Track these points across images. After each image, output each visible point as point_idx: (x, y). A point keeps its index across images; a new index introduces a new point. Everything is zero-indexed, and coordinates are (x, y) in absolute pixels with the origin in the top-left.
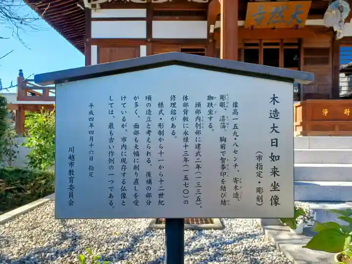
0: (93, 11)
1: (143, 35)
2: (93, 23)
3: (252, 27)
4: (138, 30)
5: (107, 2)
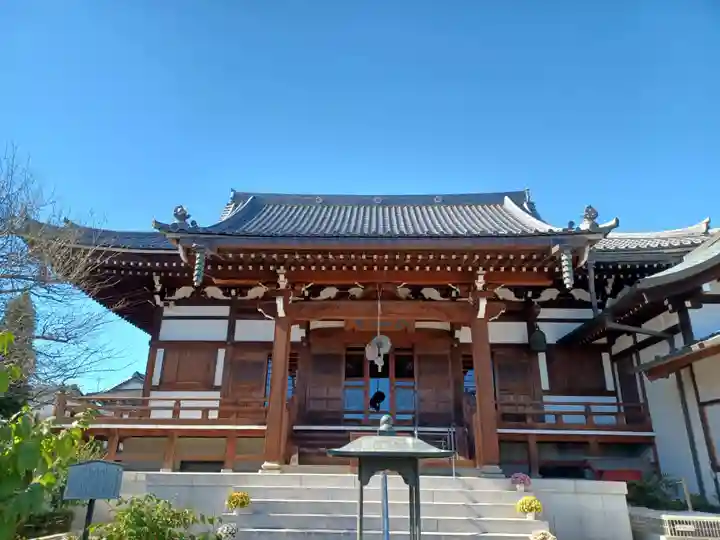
0: (165, 308)
1: (223, 336)
2: (165, 323)
3: (353, 330)
4: (217, 331)
5: (185, 298)
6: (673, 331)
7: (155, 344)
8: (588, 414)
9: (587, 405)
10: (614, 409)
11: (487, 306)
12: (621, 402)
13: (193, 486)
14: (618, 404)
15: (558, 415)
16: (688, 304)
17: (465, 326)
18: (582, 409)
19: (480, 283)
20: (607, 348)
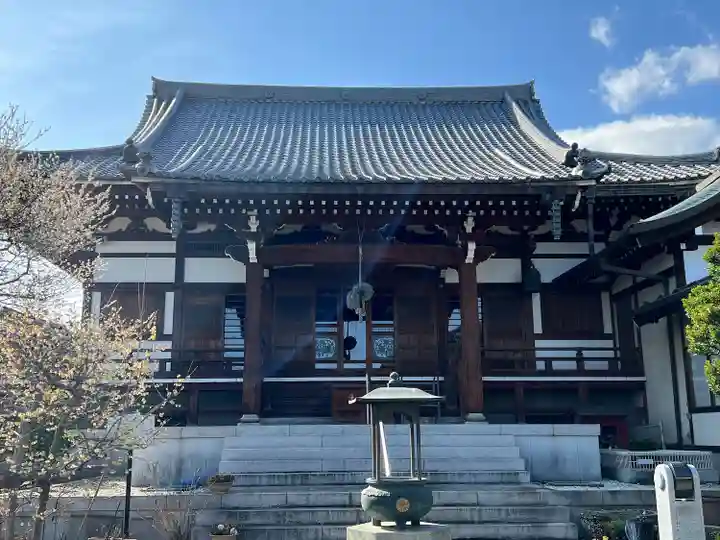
1: (170, 278)
2: (99, 261)
4: (163, 271)
6: (668, 273)
7: (91, 288)
8: (580, 359)
9: (579, 350)
10: (611, 354)
11: (475, 251)
12: (618, 346)
13: (181, 438)
14: (614, 349)
15: (548, 361)
16: (683, 246)
17: (452, 267)
18: (573, 354)
19: (469, 226)
20: (607, 287)
